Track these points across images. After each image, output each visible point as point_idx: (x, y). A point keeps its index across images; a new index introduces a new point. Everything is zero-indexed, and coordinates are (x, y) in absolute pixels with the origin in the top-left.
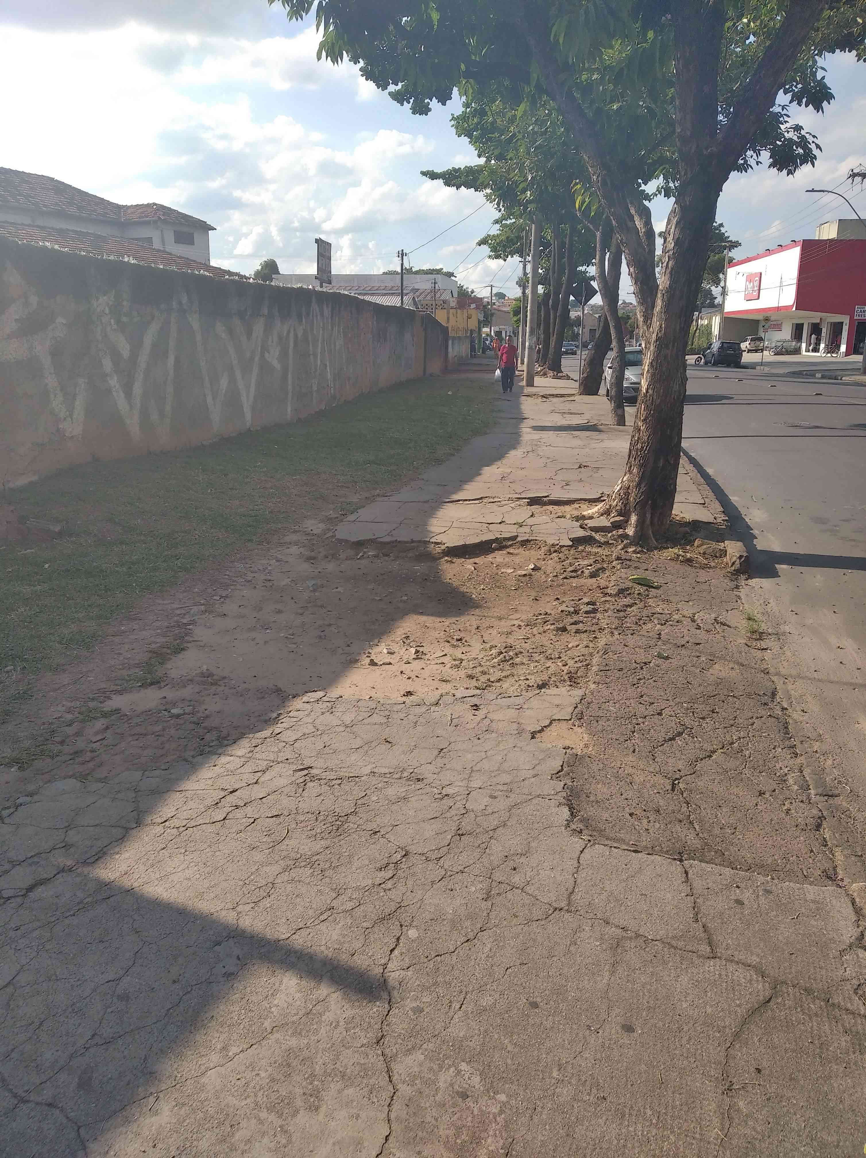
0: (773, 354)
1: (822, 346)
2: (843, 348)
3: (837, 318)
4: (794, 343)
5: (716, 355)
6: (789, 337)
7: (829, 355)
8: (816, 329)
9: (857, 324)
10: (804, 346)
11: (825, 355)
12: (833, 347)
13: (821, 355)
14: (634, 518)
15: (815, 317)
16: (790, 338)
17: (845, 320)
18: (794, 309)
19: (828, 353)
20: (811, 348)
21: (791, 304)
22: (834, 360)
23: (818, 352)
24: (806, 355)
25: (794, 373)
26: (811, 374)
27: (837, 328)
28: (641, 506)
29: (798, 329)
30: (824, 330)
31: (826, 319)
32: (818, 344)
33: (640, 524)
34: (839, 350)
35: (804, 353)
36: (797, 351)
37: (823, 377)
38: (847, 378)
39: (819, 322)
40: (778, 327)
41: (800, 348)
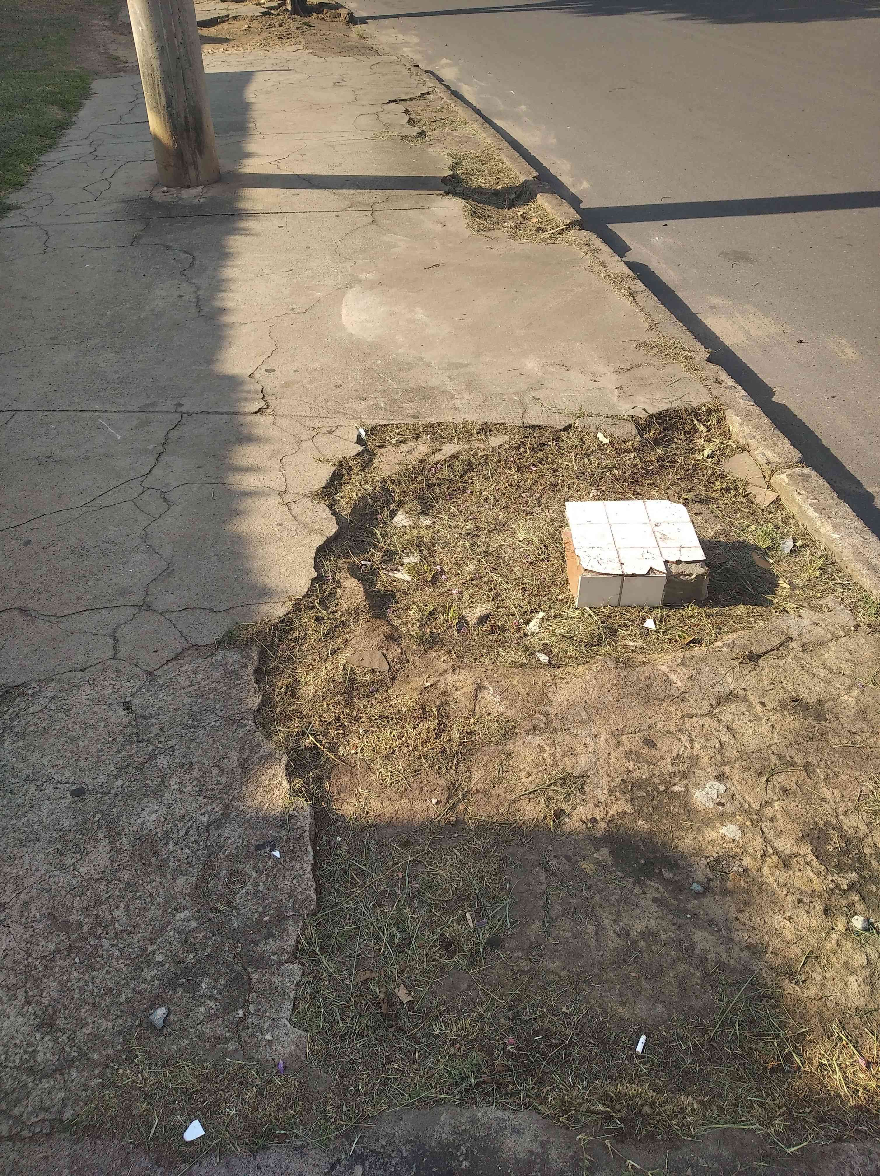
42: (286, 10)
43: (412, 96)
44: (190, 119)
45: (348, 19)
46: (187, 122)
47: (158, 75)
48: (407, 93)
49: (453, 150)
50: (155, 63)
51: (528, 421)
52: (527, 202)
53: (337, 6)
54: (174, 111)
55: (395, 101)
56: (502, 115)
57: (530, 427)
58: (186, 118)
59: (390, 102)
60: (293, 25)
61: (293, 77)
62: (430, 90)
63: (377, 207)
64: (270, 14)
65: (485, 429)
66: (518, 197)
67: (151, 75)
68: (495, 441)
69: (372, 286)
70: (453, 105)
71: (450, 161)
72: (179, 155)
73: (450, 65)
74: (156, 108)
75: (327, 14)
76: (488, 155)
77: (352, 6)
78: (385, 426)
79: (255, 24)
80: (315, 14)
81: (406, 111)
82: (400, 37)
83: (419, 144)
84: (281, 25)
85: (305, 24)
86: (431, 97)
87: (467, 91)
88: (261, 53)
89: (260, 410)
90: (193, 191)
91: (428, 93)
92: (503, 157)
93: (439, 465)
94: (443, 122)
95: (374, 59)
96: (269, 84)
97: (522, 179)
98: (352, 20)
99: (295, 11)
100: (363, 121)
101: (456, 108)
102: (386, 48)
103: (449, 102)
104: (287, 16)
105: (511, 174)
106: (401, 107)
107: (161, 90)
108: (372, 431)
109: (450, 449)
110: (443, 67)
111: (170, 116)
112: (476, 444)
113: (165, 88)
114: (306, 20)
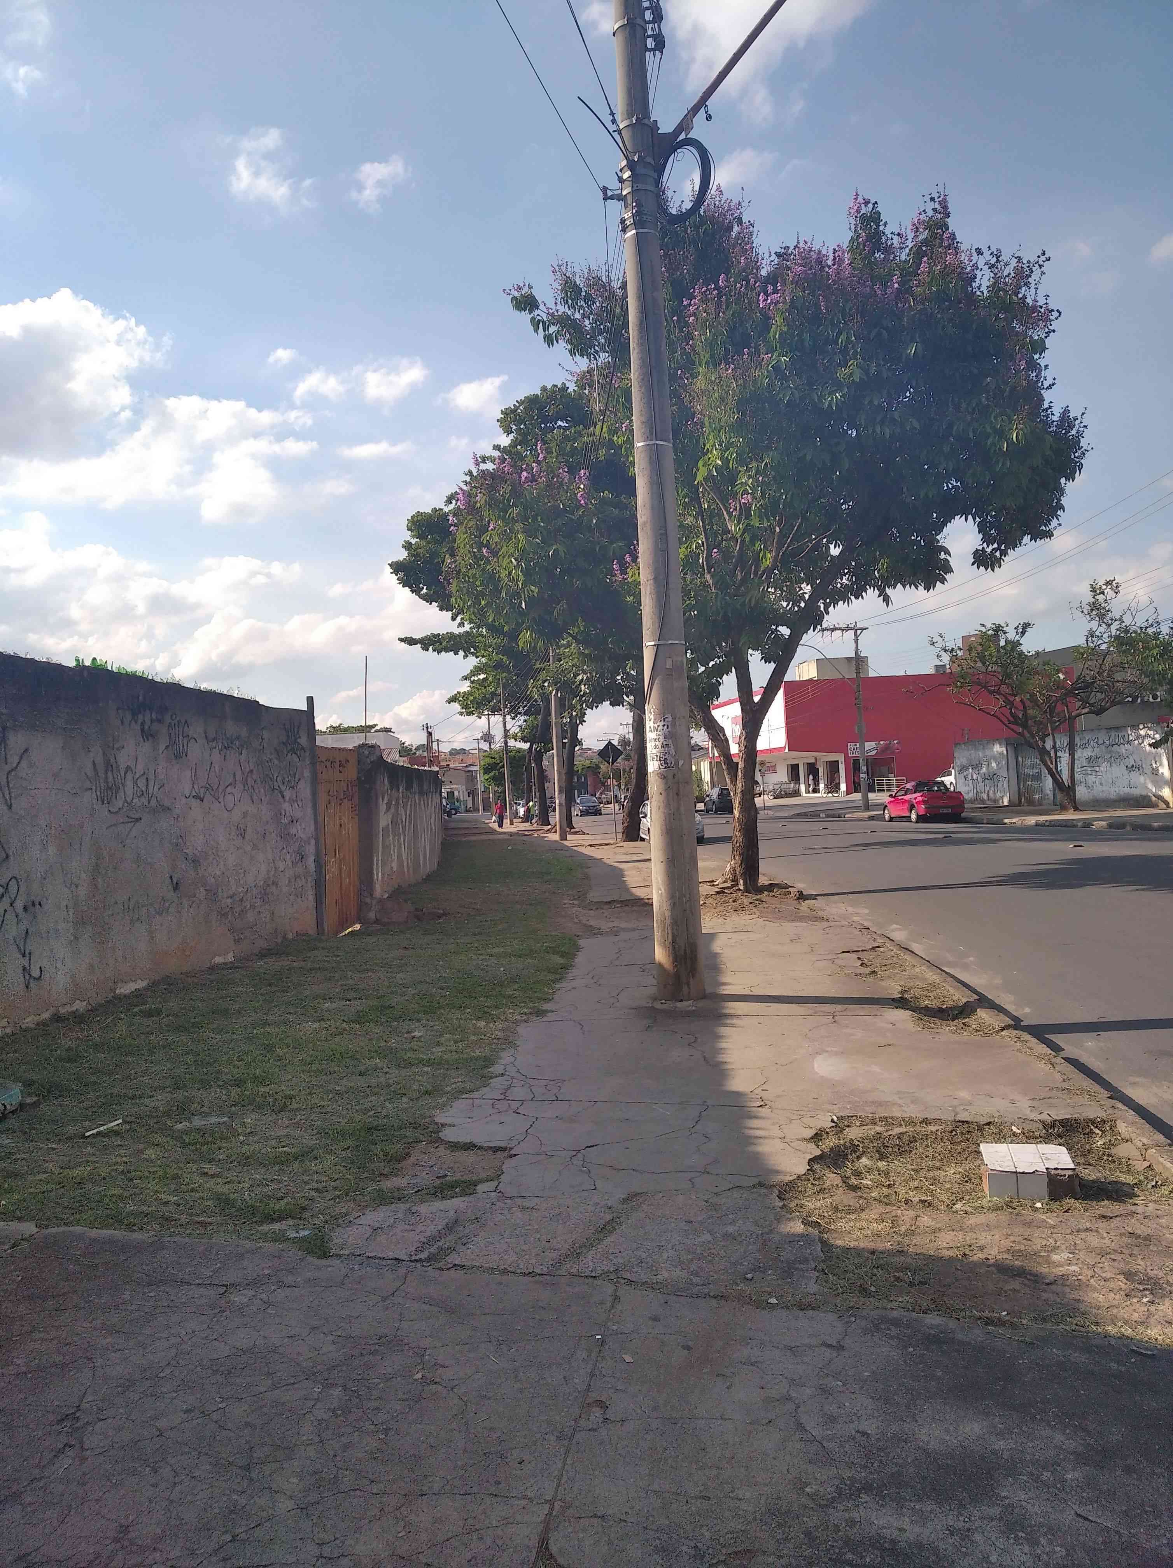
0: (772, 797)
1: (822, 786)
2: (843, 787)
3: (832, 757)
4: (792, 785)
5: (716, 803)
6: (785, 779)
7: (830, 795)
8: (812, 769)
9: (852, 761)
10: (803, 787)
11: (825, 795)
12: (833, 787)
13: (823, 795)
14: (741, 882)
15: (809, 757)
16: (787, 780)
17: (840, 758)
18: (787, 750)
19: (829, 792)
20: (811, 789)
21: (783, 746)
22: (834, 799)
23: (819, 792)
24: (807, 796)
25: (799, 815)
26: (816, 814)
27: (833, 767)
28: (744, 875)
29: (794, 770)
30: (821, 770)
31: (820, 759)
32: (817, 784)
33: (745, 884)
34: (840, 789)
35: (804, 794)
36: (797, 793)
37: (827, 816)
38: (850, 815)
39: (814, 761)
40: (773, 769)
41: (799, 790)
42: (739, 890)
43: (863, 948)
44: (688, 952)
45: (798, 896)
46: (685, 953)
47: (668, 921)
48: (858, 947)
49: (902, 983)
50: (668, 914)
51: (958, 1118)
52: (968, 1016)
53: (787, 887)
54: (677, 946)
55: (848, 952)
56: (949, 964)
57: (960, 1121)
58: (685, 950)
59: (843, 952)
60: (746, 901)
61: (752, 936)
62: (880, 945)
63: (837, 1014)
64: (724, 892)
65: (926, 1121)
66: (961, 1013)
67: (663, 921)
68: (933, 1128)
69: (836, 1054)
70: (902, 955)
71: (900, 989)
72: (677, 976)
73: (900, 930)
74: (663, 945)
75: (777, 892)
76: (934, 986)
77: (800, 886)
78: (852, 1116)
79: (711, 900)
80: (766, 892)
81: (859, 958)
82: (850, 909)
83: (870, 979)
84: (734, 901)
85: (757, 900)
86: (882, 949)
87: (915, 947)
88: (721, 920)
89: (761, 1106)
90: (685, 1003)
91: (879, 947)
92: (947, 987)
93: (892, 1137)
94: (893, 966)
95: (825, 924)
96: (732, 941)
97: (964, 1000)
98: (801, 897)
99: (747, 891)
100: (821, 964)
101: (905, 957)
102: (835, 917)
103: (899, 952)
104: (740, 894)
105: (955, 998)
106: (855, 956)
107: (670, 932)
108: (840, 1118)
109: (897, 1130)
110: (893, 931)
111: (674, 948)
112: (918, 1129)
113: (673, 929)
114: (758, 897)
